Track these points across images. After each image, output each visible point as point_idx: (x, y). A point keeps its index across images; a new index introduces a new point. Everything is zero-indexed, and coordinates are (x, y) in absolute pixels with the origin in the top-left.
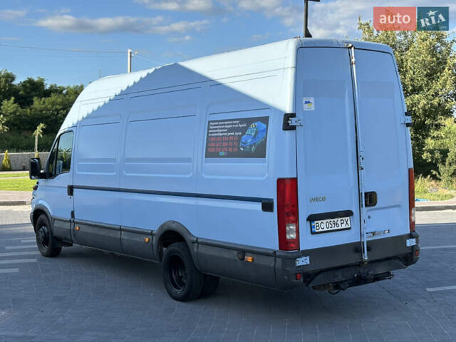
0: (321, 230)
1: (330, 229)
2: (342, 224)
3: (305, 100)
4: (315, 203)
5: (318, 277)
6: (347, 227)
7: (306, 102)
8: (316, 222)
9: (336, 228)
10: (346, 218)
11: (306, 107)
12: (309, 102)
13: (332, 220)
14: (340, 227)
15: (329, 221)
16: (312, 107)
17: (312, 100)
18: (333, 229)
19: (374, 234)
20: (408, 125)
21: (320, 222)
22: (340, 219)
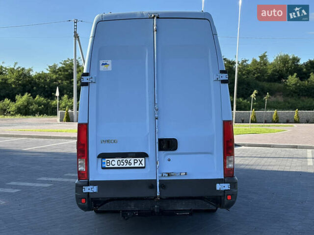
0: (111, 166)
1: (121, 166)
2: (135, 163)
3: (101, 62)
4: (107, 144)
5: (108, 204)
6: (141, 166)
7: (103, 64)
8: (106, 159)
9: (128, 166)
10: (141, 159)
11: (102, 68)
12: (106, 64)
13: (125, 159)
14: (132, 166)
15: (121, 159)
16: (109, 68)
17: (109, 62)
18: (124, 166)
19: (169, 175)
20: (223, 82)
21: (111, 160)
22: (133, 159)
